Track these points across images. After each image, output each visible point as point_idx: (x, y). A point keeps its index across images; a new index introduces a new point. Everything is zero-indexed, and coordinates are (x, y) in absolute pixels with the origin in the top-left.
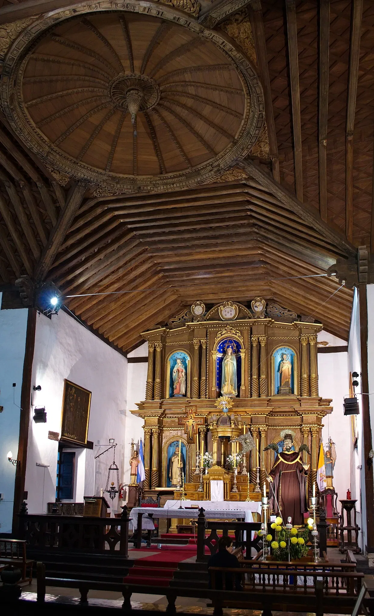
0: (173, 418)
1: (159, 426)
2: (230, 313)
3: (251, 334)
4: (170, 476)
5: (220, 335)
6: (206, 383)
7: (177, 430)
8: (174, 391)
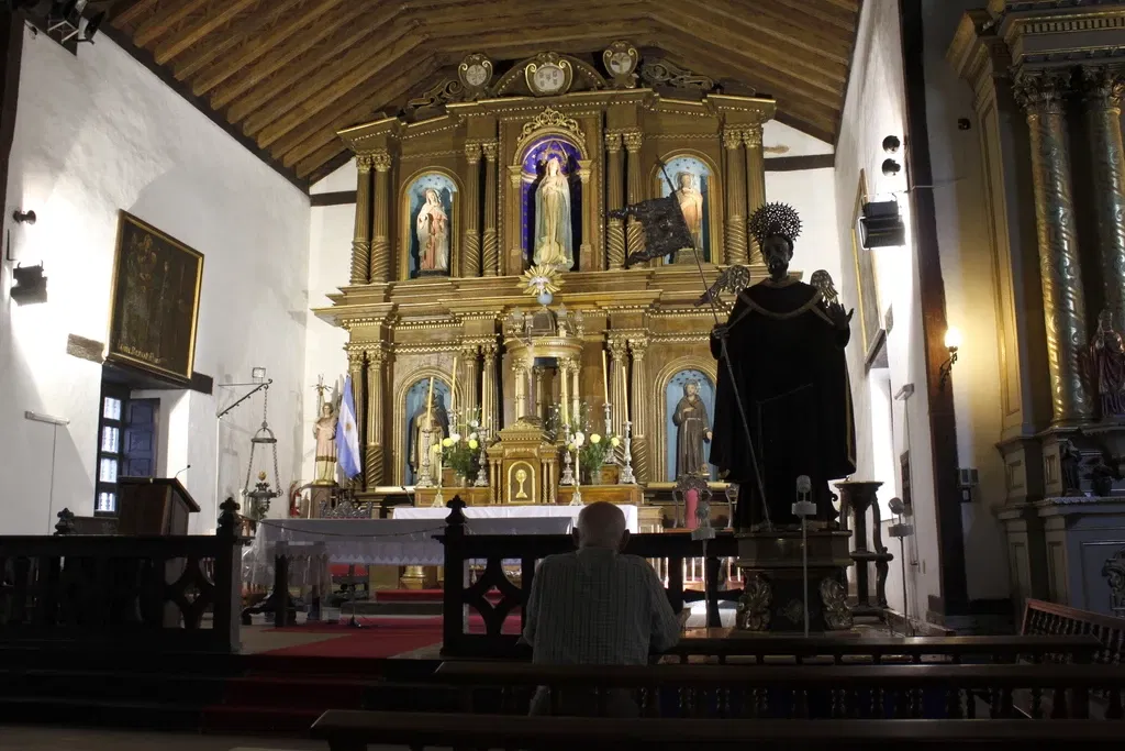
0: (417, 324)
1: (383, 344)
2: (552, 78)
3: (605, 125)
4: (413, 459)
5: (529, 130)
6: (497, 242)
7: (429, 353)
8: (422, 264)
